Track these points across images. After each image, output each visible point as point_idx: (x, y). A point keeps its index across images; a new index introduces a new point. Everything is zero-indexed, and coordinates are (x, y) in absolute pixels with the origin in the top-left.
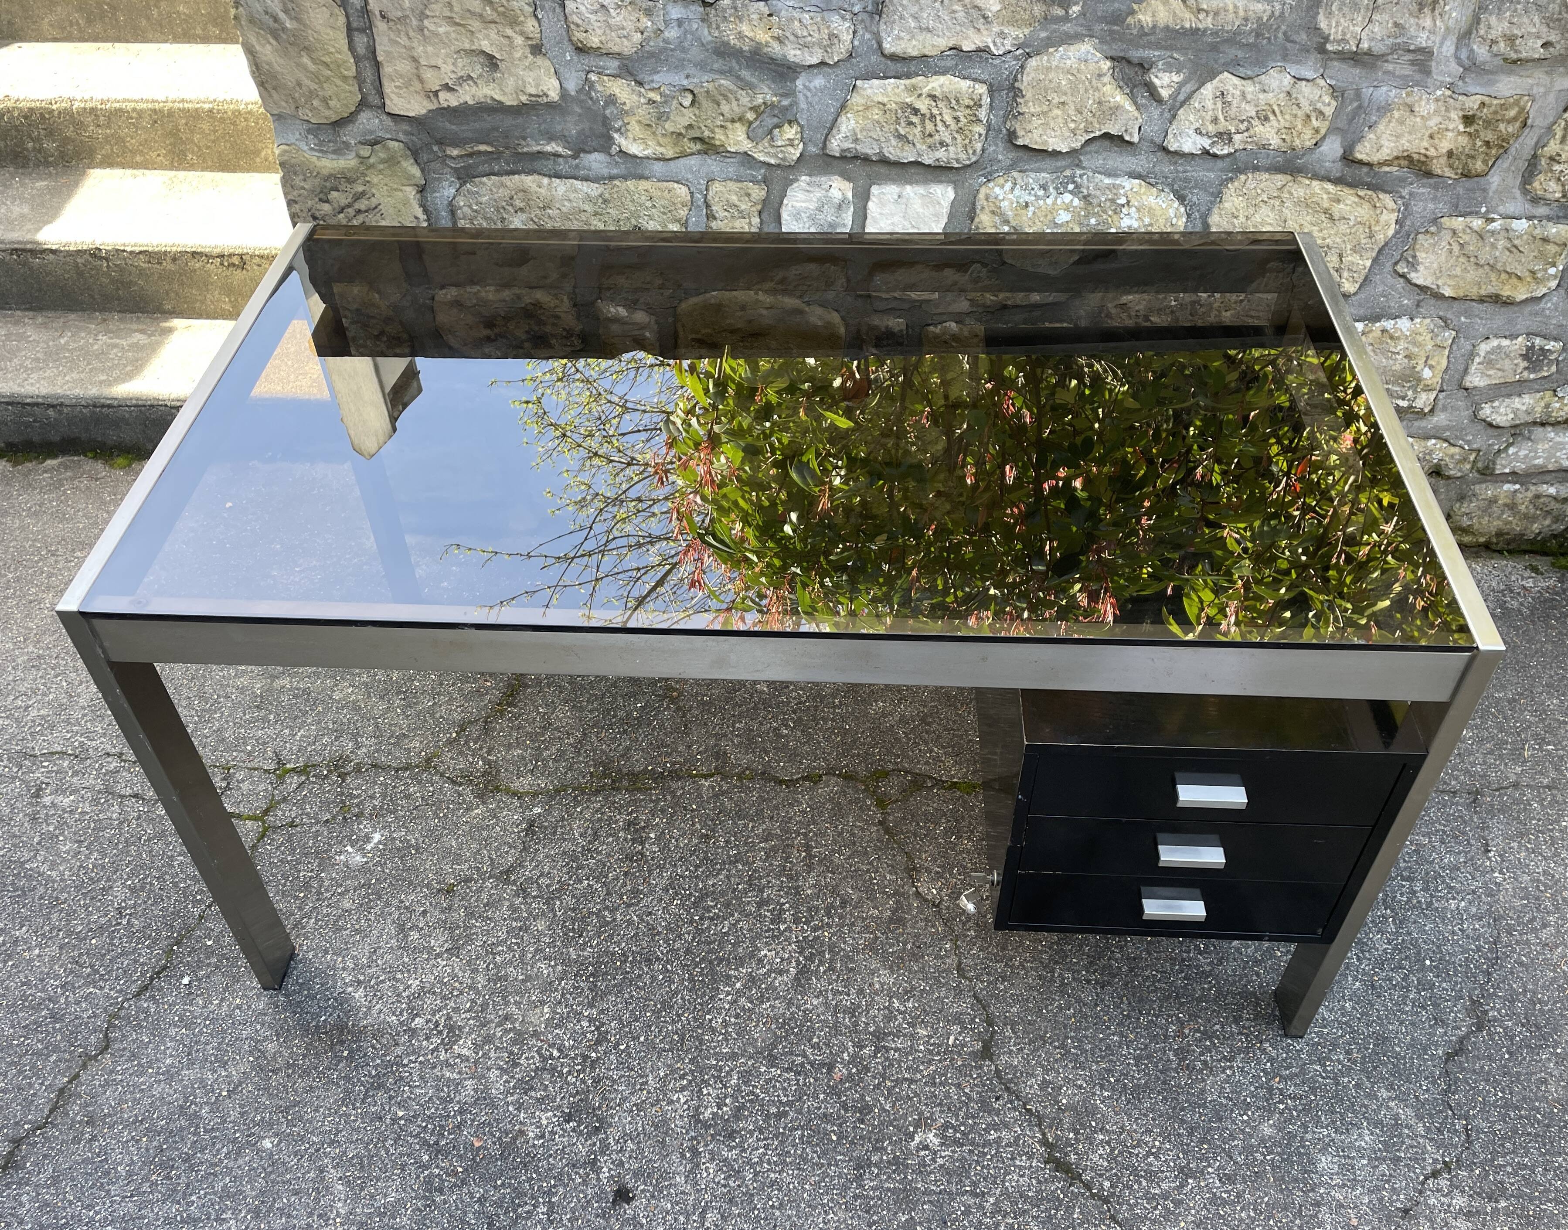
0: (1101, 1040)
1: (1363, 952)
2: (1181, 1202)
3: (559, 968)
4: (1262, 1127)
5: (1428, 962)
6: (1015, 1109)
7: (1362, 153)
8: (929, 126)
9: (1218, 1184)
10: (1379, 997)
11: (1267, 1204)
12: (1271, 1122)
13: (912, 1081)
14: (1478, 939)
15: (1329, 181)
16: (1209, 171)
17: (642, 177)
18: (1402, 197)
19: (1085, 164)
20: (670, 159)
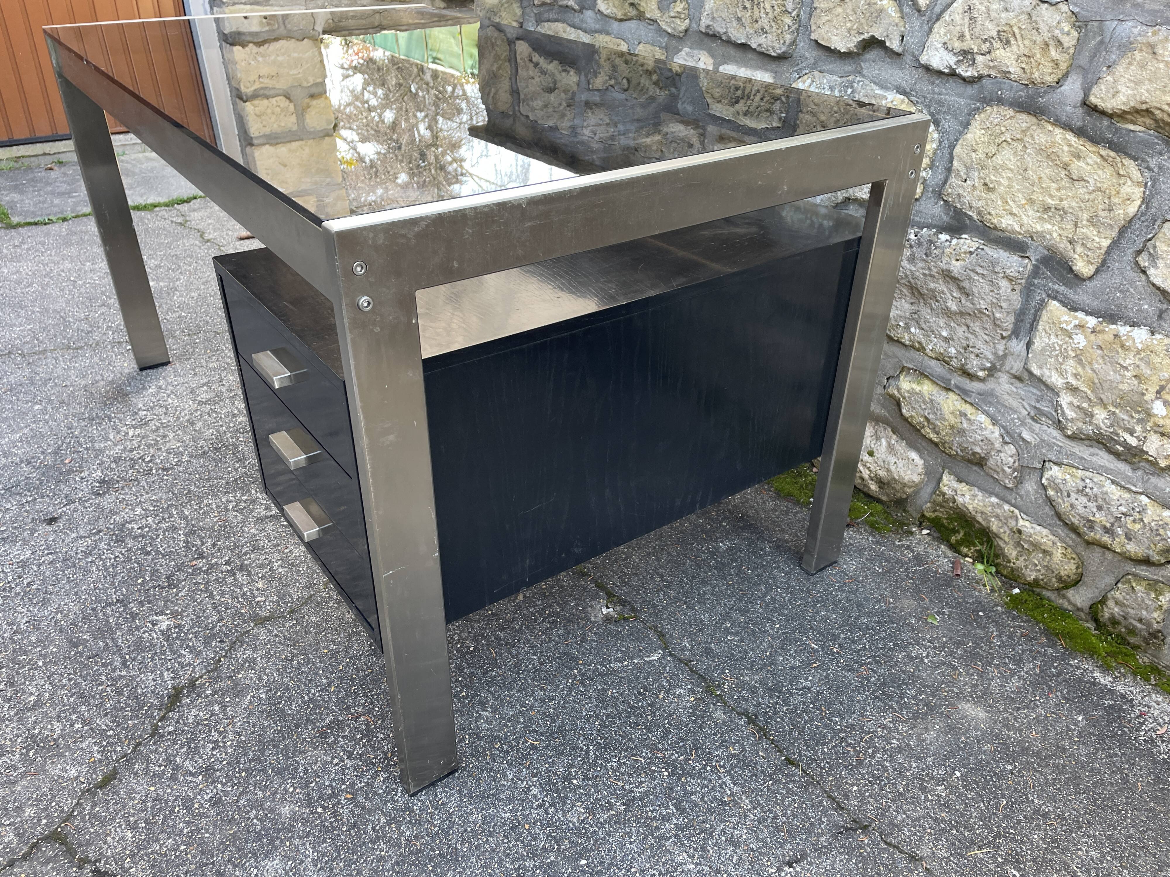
2: (175, 779)
4: (287, 805)
6: (216, 653)
7: (1099, 97)
8: (756, 12)
9: (207, 797)
11: (202, 838)
13: (211, 596)
15: (1071, 130)
16: (960, 96)
17: (608, 33)
18: (1149, 168)
19: (865, 71)
20: (621, 20)
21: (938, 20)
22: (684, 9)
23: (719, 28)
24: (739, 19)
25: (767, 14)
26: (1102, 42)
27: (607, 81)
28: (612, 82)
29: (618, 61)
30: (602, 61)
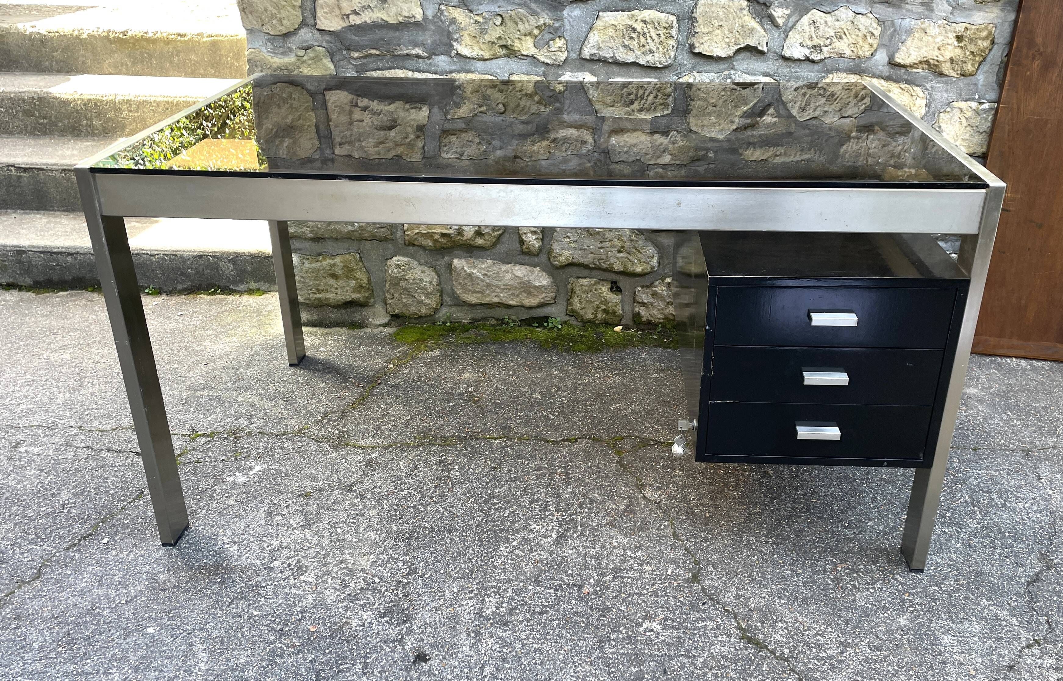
0: (778, 573)
1: (961, 529)
2: (842, 662)
3: (384, 535)
4: (898, 620)
5: (1007, 534)
6: (716, 609)
7: (900, 58)
8: (643, 40)
9: (869, 651)
10: (975, 551)
11: (907, 663)
12: (905, 617)
13: (640, 595)
14: (1041, 522)
15: (882, 78)
16: (810, 71)
17: (469, 71)
18: (927, 89)
19: (736, 67)
20: (487, 60)
21: (790, 30)
22: (564, 44)
23: (606, 54)
24: (625, 46)
25: (653, 40)
26: (895, 31)
27: (474, 109)
28: (484, 109)
29: (489, 91)
30: (468, 94)
